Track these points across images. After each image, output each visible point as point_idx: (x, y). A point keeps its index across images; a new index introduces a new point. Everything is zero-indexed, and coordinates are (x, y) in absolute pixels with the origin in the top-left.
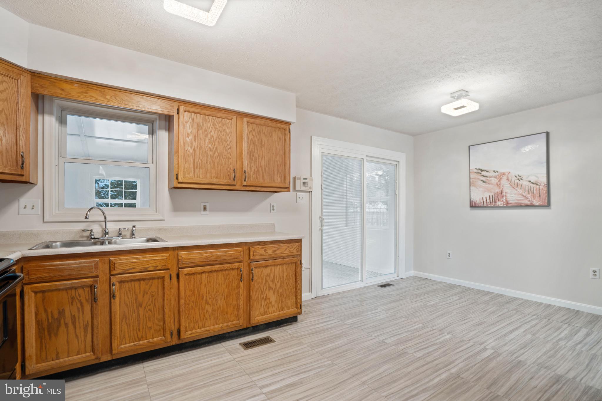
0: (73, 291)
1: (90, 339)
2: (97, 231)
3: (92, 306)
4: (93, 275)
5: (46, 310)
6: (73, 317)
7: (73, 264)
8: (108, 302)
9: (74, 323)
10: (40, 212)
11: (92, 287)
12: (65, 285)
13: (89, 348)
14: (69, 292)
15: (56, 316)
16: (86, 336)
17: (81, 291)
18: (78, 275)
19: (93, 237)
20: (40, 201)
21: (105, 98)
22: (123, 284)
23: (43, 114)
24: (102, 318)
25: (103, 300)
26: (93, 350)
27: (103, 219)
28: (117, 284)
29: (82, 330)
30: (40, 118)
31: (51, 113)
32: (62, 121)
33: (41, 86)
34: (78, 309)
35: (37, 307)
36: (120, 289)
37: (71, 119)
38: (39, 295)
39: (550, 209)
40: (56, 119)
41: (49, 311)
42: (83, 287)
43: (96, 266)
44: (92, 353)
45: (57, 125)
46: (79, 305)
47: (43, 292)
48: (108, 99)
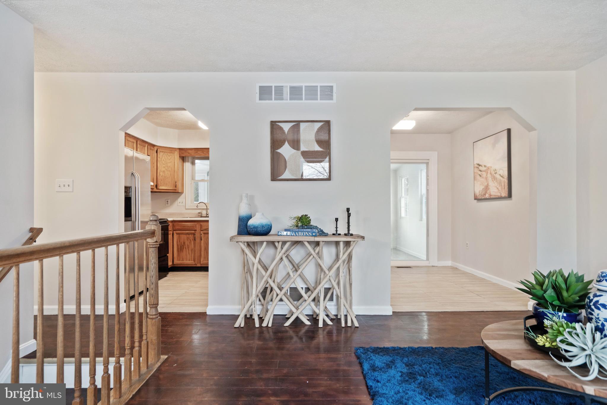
0: (188, 235)
1: (193, 256)
2: (204, 213)
3: (194, 242)
4: (194, 229)
5: (180, 241)
6: (188, 246)
7: (188, 224)
8: (200, 241)
9: (188, 248)
10: (184, 205)
11: (194, 234)
12: (185, 232)
13: (193, 259)
14: (187, 235)
15: (183, 244)
16: (192, 254)
17: (190, 235)
18: (189, 229)
19: (202, 216)
20: (184, 200)
21: (204, 154)
22: (205, 235)
23: (185, 162)
24: (197, 248)
25: (198, 240)
26: (194, 261)
27: (206, 208)
28: (203, 234)
29: (191, 251)
30: (184, 164)
31: (188, 162)
32: (193, 163)
33: (182, 153)
34: (190, 242)
35: (177, 240)
36: (204, 236)
37: (197, 161)
38: (178, 235)
39: (511, 200)
40: (191, 163)
41: (181, 241)
42: (191, 234)
43: (196, 227)
44: (193, 262)
45: (191, 165)
46: (190, 241)
47: (179, 234)
48: (205, 154)
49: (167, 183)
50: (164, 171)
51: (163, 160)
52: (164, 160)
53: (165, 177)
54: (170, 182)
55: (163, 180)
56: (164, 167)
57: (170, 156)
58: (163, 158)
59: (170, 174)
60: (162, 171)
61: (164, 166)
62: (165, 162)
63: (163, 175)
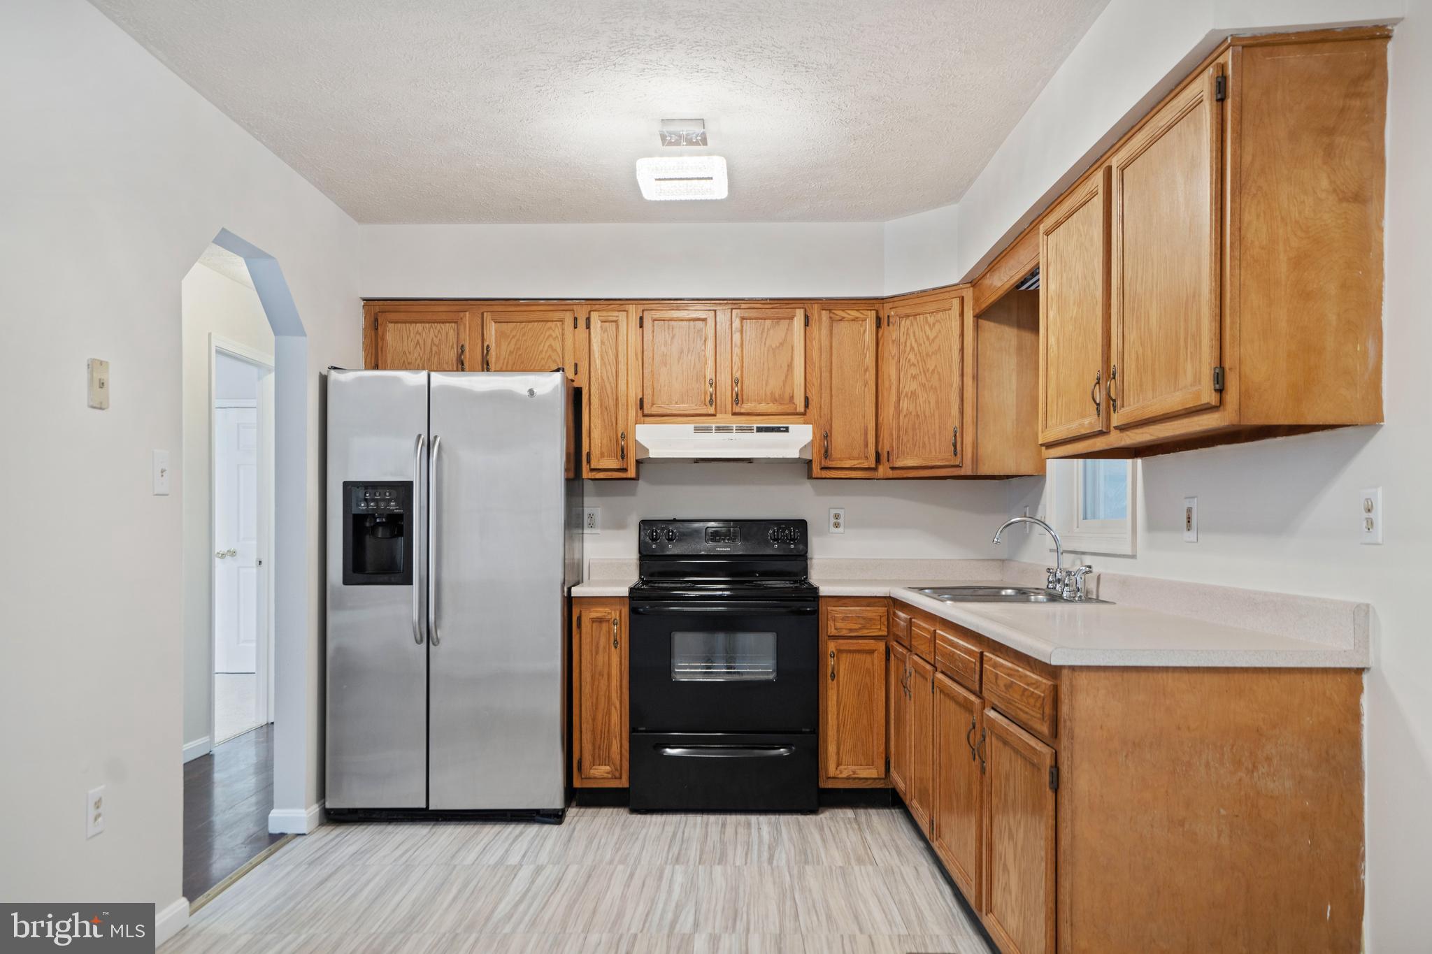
49: (926, 439)
50: (914, 393)
51: (908, 349)
52: (912, 348)
53: (918, 416)
54: (935, 434)
55: (910, 433)
56: (914, 377)
57: (934, 324)
58: (908, 344)
59: (937, 402)
60: (906, 395)
61: (913, 371)
62: (916, 355)
63: (912, 408)
